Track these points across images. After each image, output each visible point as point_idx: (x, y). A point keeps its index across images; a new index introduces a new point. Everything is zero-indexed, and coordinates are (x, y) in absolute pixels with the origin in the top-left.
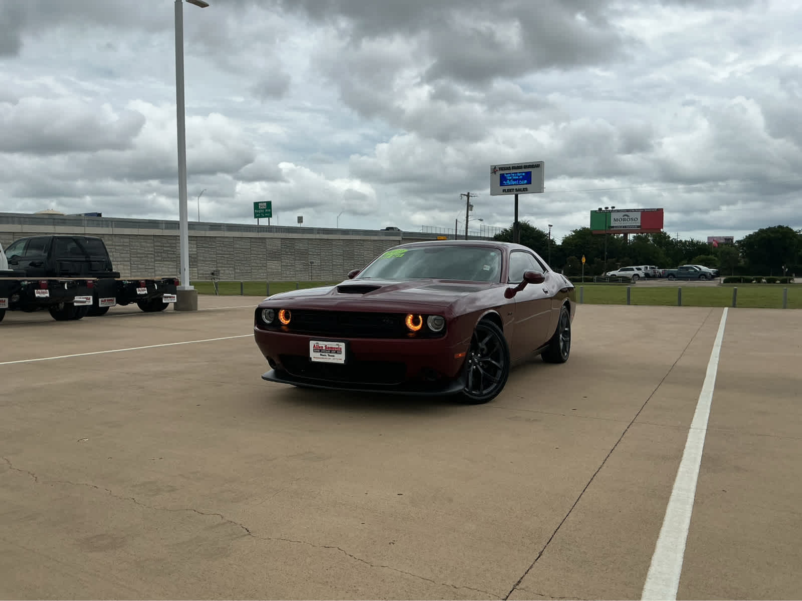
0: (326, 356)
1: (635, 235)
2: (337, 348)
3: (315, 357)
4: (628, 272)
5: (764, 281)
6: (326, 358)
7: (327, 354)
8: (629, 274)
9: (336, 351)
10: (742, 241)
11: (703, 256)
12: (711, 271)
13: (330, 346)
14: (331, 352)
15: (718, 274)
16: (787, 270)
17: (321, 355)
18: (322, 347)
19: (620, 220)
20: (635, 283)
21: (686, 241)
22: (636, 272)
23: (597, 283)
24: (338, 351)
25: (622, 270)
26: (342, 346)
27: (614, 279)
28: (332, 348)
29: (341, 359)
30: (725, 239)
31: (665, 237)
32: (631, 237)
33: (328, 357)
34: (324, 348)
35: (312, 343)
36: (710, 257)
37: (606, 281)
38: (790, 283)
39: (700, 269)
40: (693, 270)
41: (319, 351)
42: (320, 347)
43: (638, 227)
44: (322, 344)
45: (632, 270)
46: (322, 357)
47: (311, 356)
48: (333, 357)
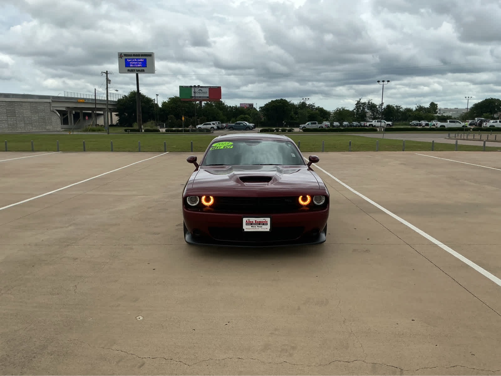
0: (255, 227)
1: (206, 102)
2: (264, 222)
3: (247, 228)
4: (208, 126)
5: (280, 131)
6: (255, 229)
7: (256, 226)
8: (208, 127)
9: (263, 224)
10: (263, 107)
11: (242, 116)
12: (251, 125)
13: (259, 221)
14: (259, 224)
15: (255, 127)
16: (285, 123)
17: (252, 227)
18: (253, 222)
19: (197, 93)
20: (213, 133)
21: (233, 107)
22: (212, 126)
23: (192, 133)
24: (265, 223)
25: (204, 125)
26: (268, 220)
27: (201, 130)
28: (260, 222)
29: (267, 229)
30: (249, 105)
31: (221, 104)
32: (203, 103)
33: (257, 228)
34: (254, 222)
35: (245, 220)
36: (246, 116)
37: (197, 131)
38: (292, 131)
39: (246, 124)
40: (242, 125)
41: (250, 224)
42: (251, 222)
43: (207, 97)
44: (253, 220)
45: (210, 124)
46: (253, 228)
47: (243, 228)
48: (261, 228)
